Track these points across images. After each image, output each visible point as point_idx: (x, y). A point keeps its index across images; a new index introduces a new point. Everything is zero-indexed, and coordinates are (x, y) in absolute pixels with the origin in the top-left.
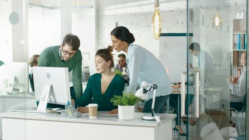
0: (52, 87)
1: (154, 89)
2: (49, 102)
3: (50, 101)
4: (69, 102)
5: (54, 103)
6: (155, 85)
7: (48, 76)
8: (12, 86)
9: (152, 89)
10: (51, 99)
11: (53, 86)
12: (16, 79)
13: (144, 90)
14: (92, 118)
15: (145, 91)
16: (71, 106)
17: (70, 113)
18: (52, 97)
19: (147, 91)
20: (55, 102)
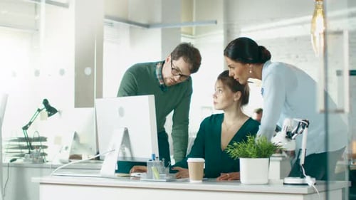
0: (126, 132)
1: (304, 128)
2: (121, 160)
3: (124, 158)
4: (154, 155)
5: (129, 160)
6: (305, 121)
7: (121, 112)
8: (69, 149)
9: (301, 129)
10: (124, 154)
11: (129, 129)
12: (76, 136)
13: (288, 133)
14: (194, 182)
15: (289, 136)
16: (158, 161)
17: (156, 174)
18: (127, 150)
19: (293, 135)
20: (132, 158)
